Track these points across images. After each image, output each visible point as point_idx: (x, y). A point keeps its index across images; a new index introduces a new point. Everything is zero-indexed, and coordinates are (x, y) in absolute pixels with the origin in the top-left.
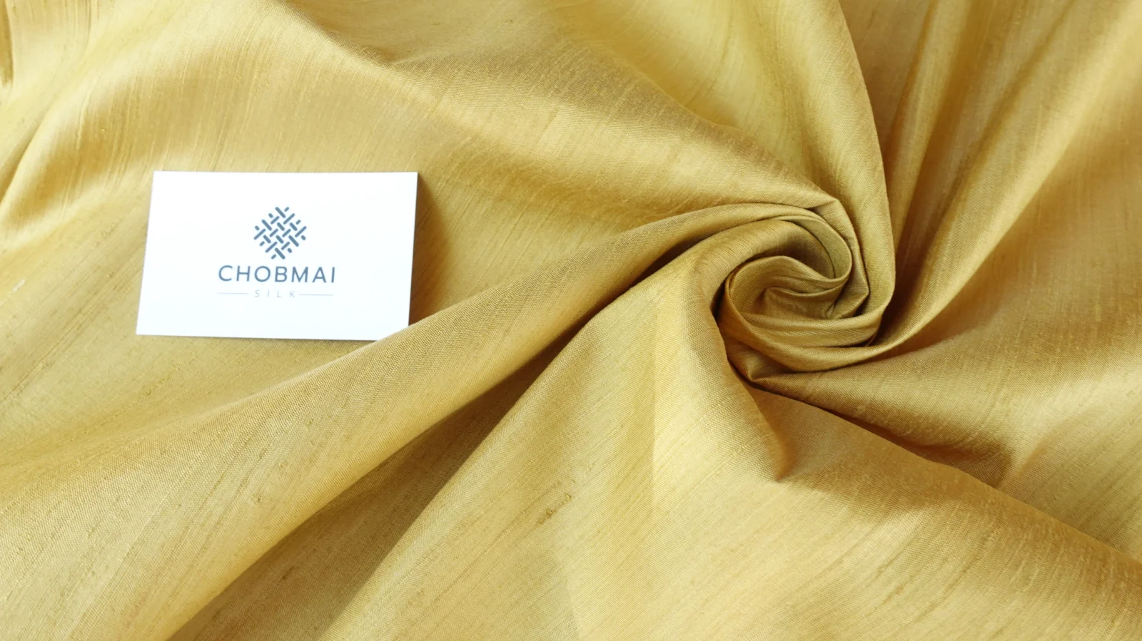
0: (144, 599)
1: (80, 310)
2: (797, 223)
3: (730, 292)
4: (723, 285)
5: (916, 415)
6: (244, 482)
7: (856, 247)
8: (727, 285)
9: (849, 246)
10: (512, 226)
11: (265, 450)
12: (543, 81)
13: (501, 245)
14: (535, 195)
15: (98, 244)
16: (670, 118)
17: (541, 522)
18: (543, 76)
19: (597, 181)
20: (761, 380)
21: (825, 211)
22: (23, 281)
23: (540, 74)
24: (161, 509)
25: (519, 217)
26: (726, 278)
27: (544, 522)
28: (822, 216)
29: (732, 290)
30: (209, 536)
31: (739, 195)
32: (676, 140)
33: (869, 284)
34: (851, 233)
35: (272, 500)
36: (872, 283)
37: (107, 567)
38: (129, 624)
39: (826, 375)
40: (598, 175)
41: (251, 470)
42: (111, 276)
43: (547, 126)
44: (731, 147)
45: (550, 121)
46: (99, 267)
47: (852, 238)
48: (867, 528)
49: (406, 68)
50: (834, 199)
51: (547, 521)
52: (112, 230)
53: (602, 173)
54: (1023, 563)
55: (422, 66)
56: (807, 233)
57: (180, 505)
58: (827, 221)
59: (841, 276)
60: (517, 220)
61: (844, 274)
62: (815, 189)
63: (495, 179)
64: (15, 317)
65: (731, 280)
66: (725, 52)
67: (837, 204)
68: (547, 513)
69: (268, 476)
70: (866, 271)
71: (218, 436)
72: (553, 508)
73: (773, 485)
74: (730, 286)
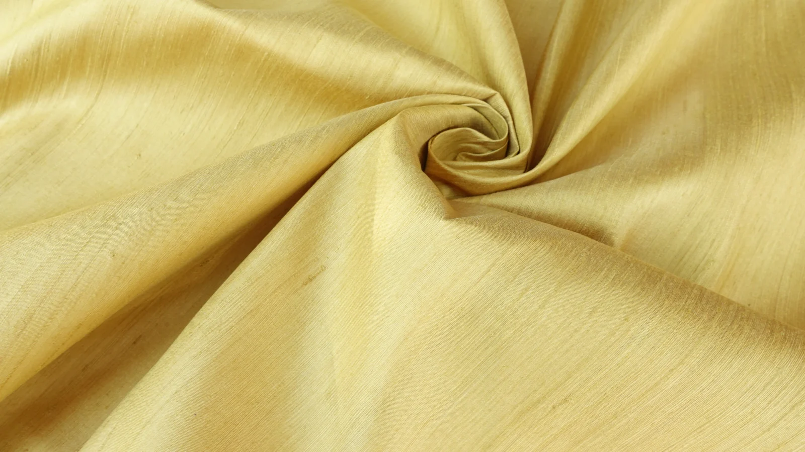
0: (31, 318)
2: (475, 108)
3: (432, 150)
4: (427, 144)
6: (104, 244)
7: (511, 122)
8: (430, 143)
9: (507, 122)
10: (298, 123)
11: (120, 224)
14: (312, 100)
15: (25, 134)
16: (393, 43)
17: (305, 284)
19: (348, 83)
21: (492, 101)
24: (46, 259)
25: (303, 116)
26: (430, 139)
27: (307, 284)
28: (491, 105)
29: (432, 145)
30: (79, 277)
33: (519, 144)
34: (508, 114)
35: (122, 257)
36: (520, 143)
37: (7, 294)
38: (19, 335)
39: (491, 195)
40: (349, 78)
41: (110, 236)
44: (431, 60)
45: (318, 42)
47: (508, 117)
50: (496, 92)
51: (309, 285)
53: (351, 76)
56: (482, 116)
57: (60, 257)
58: (493, 107)
59: (502, 137)
60: (301, 119)
61: (504, 136)
62: (484, 86)
63: (286, 89)
65: (433, 140)
66: (438, 29)
67: (498, 95)
68: (309, 278)
69: (121, 240)
70: (517, 136)
71: (89, 216)
72: (313, 276)
73: (443, 223)
74: (431, 143)
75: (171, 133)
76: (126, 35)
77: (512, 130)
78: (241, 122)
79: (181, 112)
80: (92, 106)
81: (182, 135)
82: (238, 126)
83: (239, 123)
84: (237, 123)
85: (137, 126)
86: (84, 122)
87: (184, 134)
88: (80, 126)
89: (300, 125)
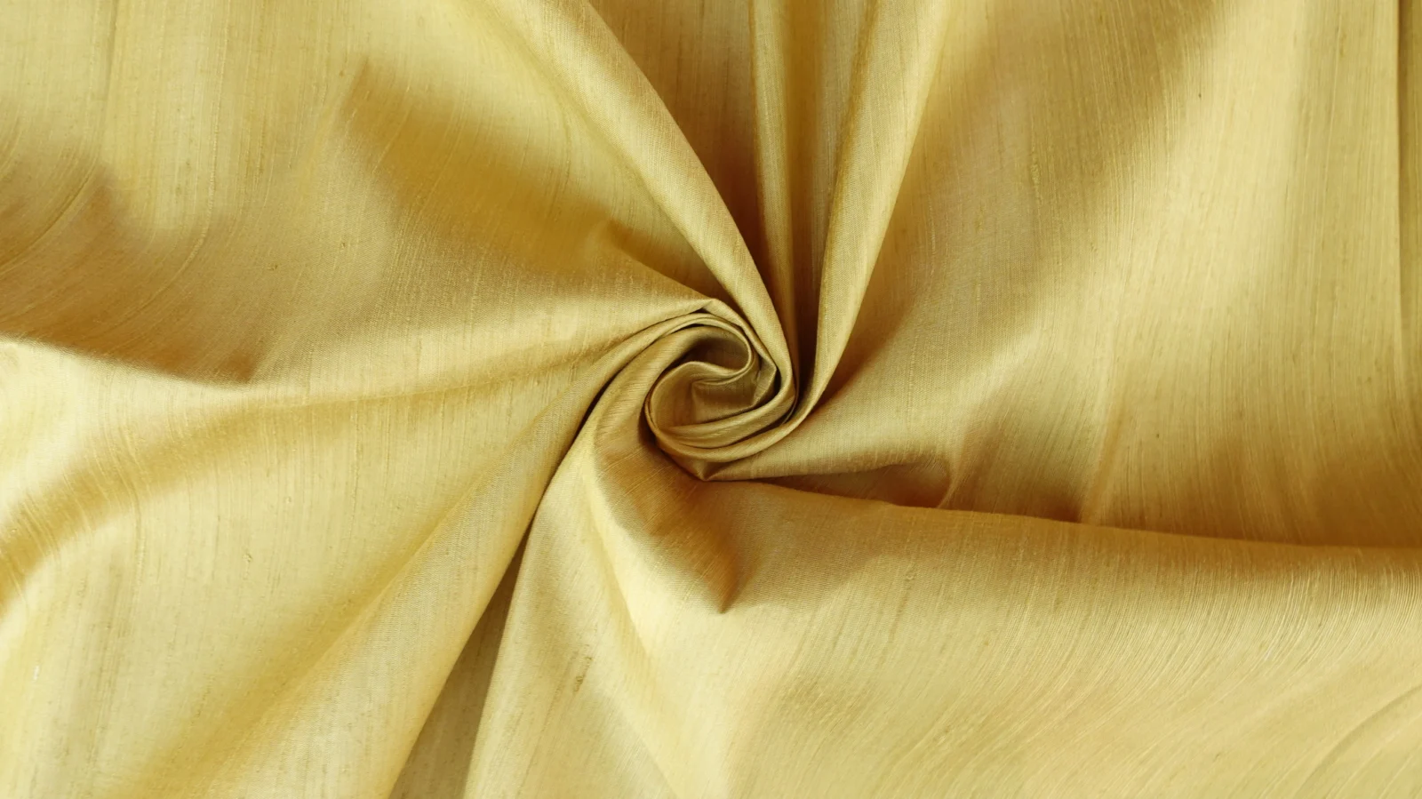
1: (101, 670)
3: (653, 419)
5: (849, 459)
7: (748, 332)
8: (647, 412)
9: (742, 332)
12: (393, 319)
13: (440, 434)
15: (80, 604)
17: (576, 690)
18: (391, 314)
20: (711, 478)
22: (37, 667)
23: (388, 314)
26: (644, 404)
27: (578, 689)
29: (653, 414)
31: (624, 333)
32: (541, 314)
33: (773, 362)
42: (109, 627)
43: (418, 360)
46: (94, 626)
47: (742, 326)
48: (808, 617)
49: (264, 378)
50: (711, 299)
51: (581, 688)
52: (85, 586)
54: (943, 586)
55: (278, 366)
60: (441, 409)
61: (746, 363)
64: (50, 703)
65: (649, 403)
67: (716, 302)
68: (578, 681)
70: (766, 350)
72: (581, 675)
74: (650, 412)
75: (272, 507)
76: (136, 453)
77: (756, 344)
78: (360, 449)
79: (268, 475)
80: (139, 522)
81: (288, 502)
82: (357, 456)
83: (358, 451)
84: (355, 453)
85: (219, 519)
86: (142, 547)
87: (290, 501)
88: (141, 555)
89: (443, 415)
